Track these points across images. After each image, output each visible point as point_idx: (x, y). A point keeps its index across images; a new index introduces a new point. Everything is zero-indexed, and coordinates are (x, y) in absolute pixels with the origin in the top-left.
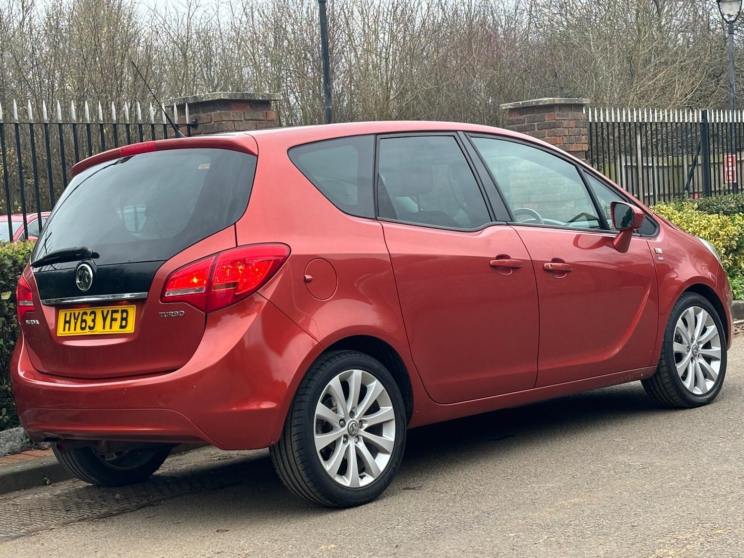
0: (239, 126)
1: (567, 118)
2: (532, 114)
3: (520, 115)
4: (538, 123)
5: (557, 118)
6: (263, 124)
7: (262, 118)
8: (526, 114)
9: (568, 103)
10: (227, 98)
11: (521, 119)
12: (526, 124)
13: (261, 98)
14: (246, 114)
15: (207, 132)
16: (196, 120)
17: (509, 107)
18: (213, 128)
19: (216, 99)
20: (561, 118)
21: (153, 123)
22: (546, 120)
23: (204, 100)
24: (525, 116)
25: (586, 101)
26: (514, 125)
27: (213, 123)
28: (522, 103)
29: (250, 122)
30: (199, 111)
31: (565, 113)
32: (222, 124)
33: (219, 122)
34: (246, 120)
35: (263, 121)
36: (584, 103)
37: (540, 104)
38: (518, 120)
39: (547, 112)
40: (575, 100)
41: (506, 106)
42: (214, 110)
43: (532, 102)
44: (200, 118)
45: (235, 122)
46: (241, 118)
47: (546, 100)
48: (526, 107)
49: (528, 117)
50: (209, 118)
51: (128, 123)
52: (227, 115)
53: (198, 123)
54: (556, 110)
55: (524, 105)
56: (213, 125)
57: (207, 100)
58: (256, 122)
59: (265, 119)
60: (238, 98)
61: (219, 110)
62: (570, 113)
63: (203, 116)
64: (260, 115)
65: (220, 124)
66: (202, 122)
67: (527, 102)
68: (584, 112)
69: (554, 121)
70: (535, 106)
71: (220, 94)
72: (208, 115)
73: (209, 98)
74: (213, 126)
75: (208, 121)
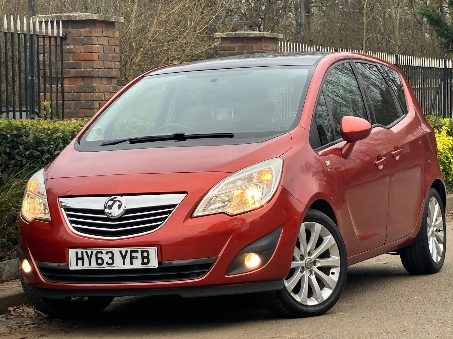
0: (101, 41)
1: (269, 49)
2: (242, 43)
3: (231, 44)
4: (247, 51)
5: (264, 49)
6: (111, 40)
7: (112, 36)
8: (237, 43)
9: (271, 36)
10: (97, 19)
11: (232, 47)
12: (236, 51)
13: (114, 20)
14: (104, 31)
15: (76, 44)
16: (66, 34)
17: (223, 36)
18: (82, 41)
19: (90, 19)
20: (266, 49)
21: (44, 34)
22: (255, 49)
23: (78, 19)
24: (235, 44)
25: (281, 36)
26: (225, 52)
27: (82, 37)
28: (235, 34)
29: (106, 38)
30: (68, 27)
31: (268, 45)
32: (91, 38)
33: (90, 38)
34: (104, 37)
35: (112, 38)
36: (280, 37)
37: (251, 36)
38: (229, 47)
39: (255, 43)
40: (275, 35)
41: (220, 35)
42: (84, 27)
43: (244, 34)
44: (70, 32)
45: (99, 38)
46: (101, 35)
47: (256, 33)
48: (238, 38)
49: (239, 45)
50: (79, 33)
51: (32, 33)
52: (95, 32)
53: (68, 36)
54: (263, 42)
55: (236, 36)
56: (83, 38)
57: (81, 19)
58: (108, 38)
59: (113, 36)
60: (103, 19)
61: (88, 27)
62: (271, 45)
63: (74, 32)
64: (110, 33)
65: (89, 39)
66: (71, 36)
67: (239, 34)
68: (279, 45)
69: (262, 51)
70: (245, 37)
71: (94, 15)
72: (79, 31)
73: (83, 18)
74: (82, 40)
75: (78, 35)
